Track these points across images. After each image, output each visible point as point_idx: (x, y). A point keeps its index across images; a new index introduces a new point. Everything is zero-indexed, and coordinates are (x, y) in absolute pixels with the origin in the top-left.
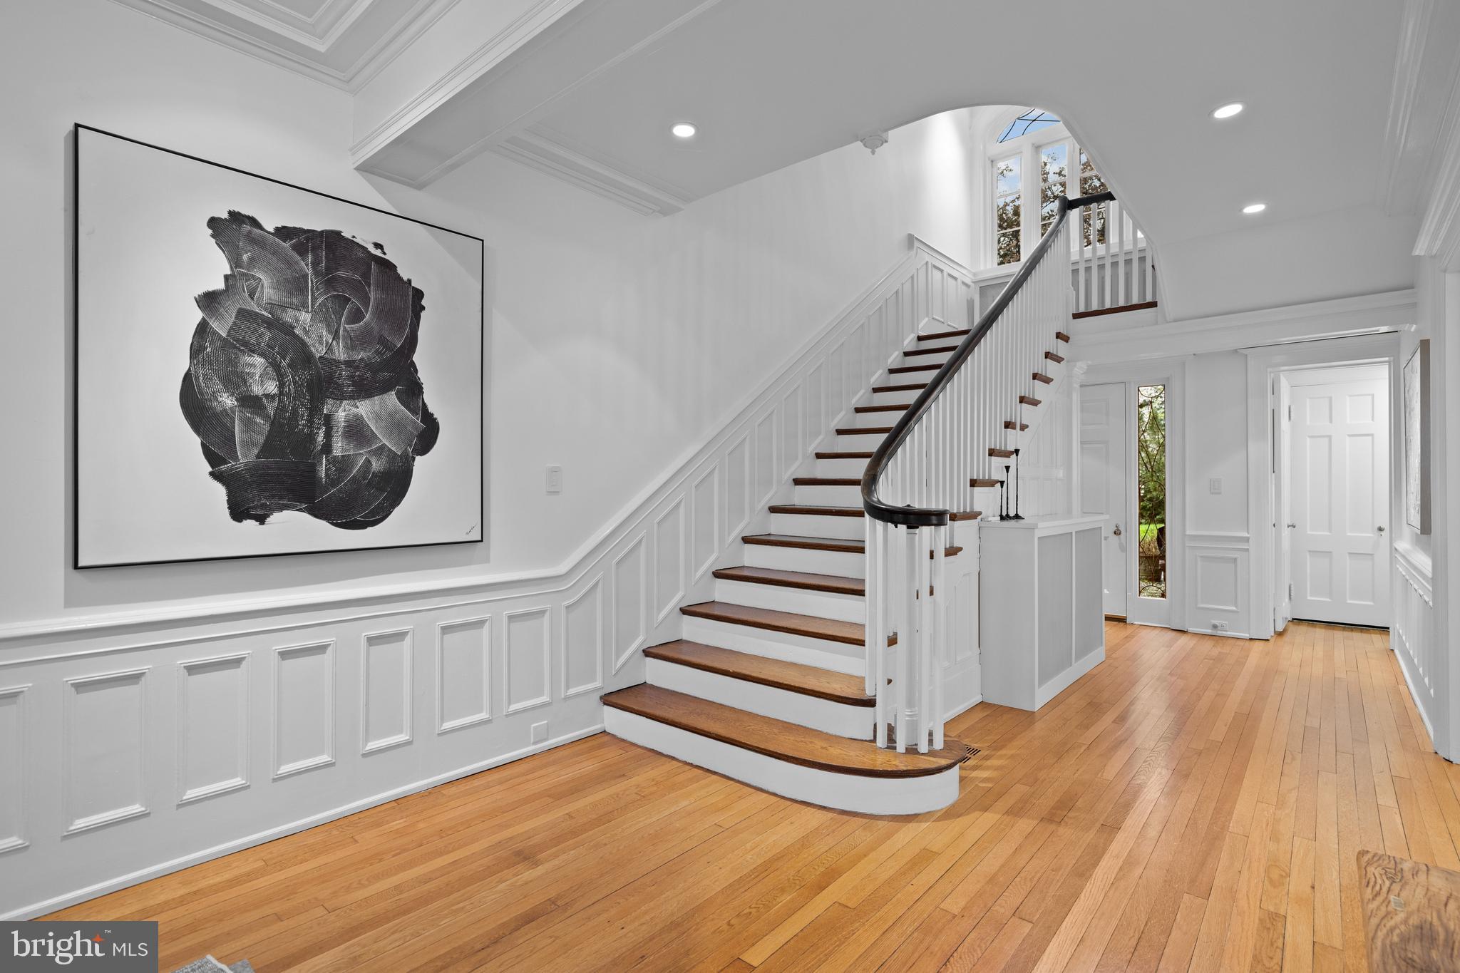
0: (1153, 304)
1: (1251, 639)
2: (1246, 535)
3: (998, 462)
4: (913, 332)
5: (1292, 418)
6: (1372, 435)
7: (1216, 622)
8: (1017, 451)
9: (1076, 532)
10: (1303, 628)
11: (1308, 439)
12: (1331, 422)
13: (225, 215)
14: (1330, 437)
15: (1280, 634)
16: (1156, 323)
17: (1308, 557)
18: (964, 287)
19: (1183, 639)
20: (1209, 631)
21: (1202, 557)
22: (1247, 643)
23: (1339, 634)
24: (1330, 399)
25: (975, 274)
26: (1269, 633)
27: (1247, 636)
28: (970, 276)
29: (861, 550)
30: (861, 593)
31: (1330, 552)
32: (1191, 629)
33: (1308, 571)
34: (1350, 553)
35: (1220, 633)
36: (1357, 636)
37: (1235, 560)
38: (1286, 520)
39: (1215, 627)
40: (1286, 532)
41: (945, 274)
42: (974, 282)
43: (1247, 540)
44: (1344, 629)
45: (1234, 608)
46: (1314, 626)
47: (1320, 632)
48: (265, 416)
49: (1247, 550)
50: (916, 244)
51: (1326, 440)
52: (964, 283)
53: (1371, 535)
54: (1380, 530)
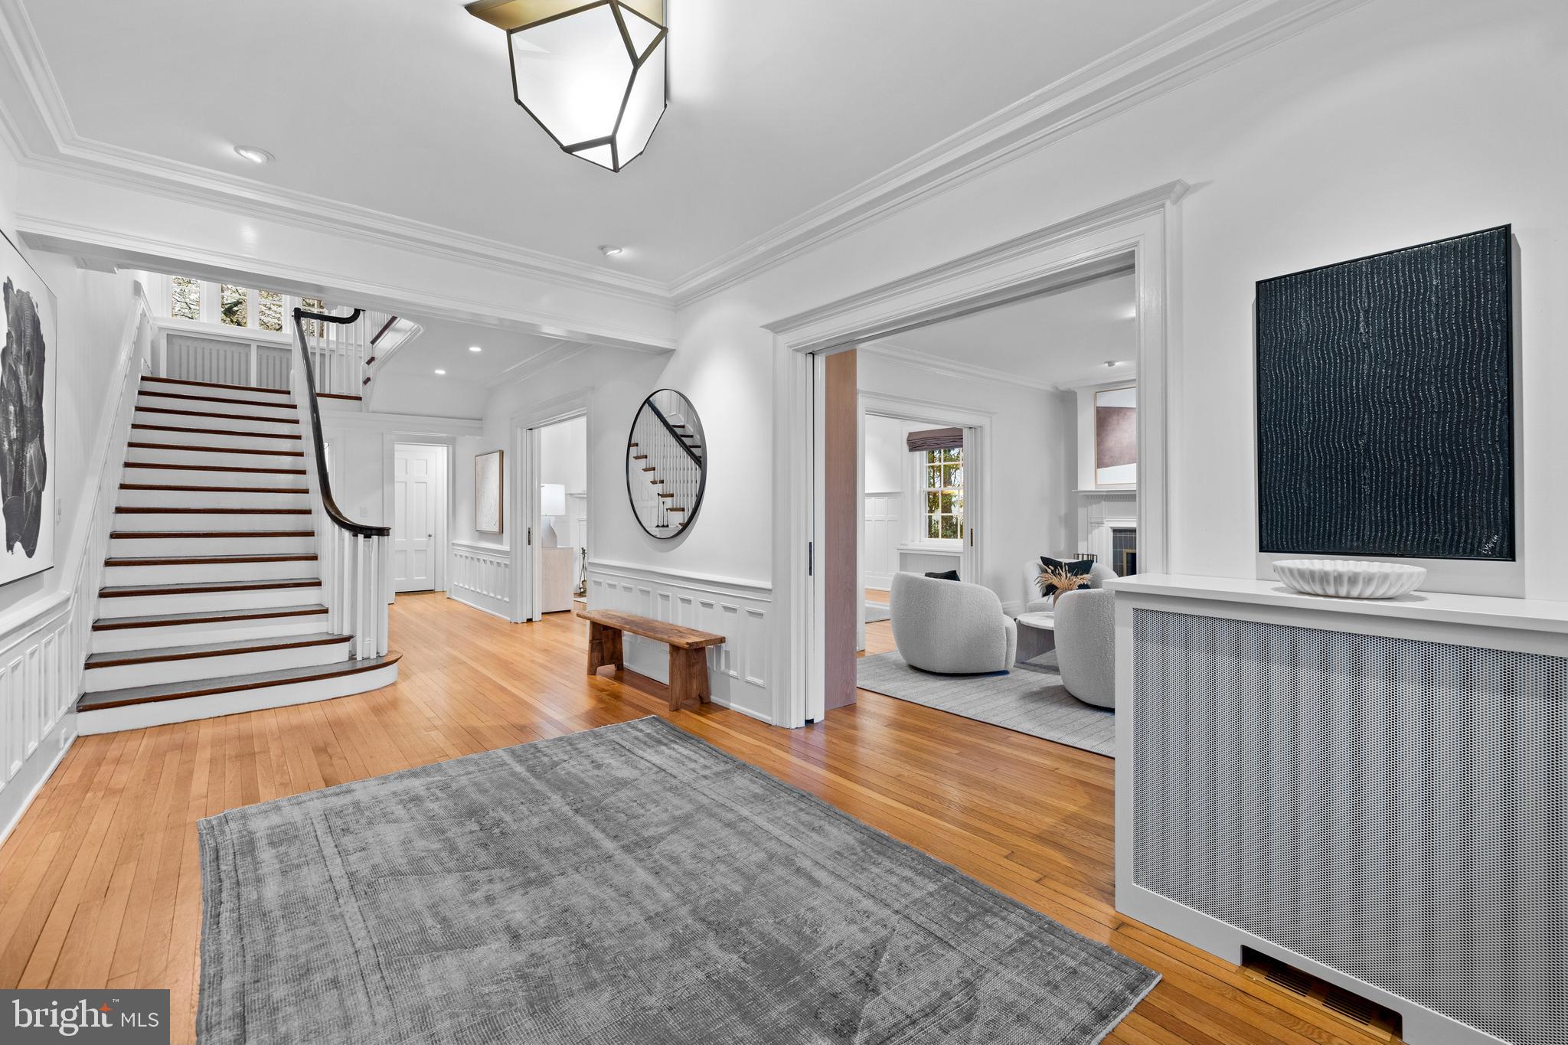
0: (359, 399)
4: (140, 373)
12: (407, 473)
13: (7, 281)
14: (406, 483)
16: (361, 411)
24: (406, 460)
30: (317, 584)
50: (141, 291)
53: (424, 539)
54: (430, 536)
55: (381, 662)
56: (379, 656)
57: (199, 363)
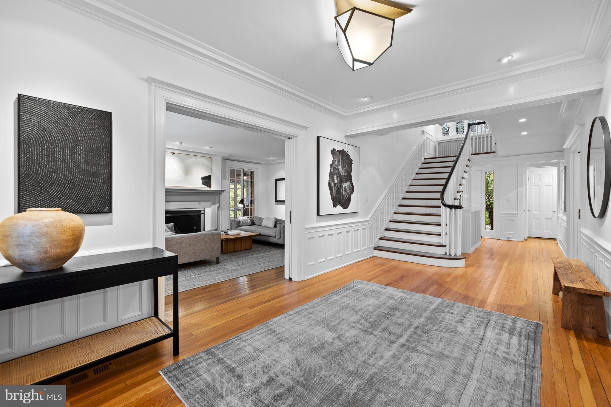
0: (494, 152)
1: (518, 241)
2: (517, 213)
3: (459, 194)
4: (423, 157)
5: (529, 180)
6: (552, 185)
7: (508, 237)
8: (462, 191)
9: (477, 211)
10: (532, 239)
11: (534, 186)
12: (540, 181)
13: (332, 149)
14: (540, 186)
15: (526, 240)
16: (495, 157)
17: (533, 220)
18: (434, 143)
19: (499, 241)
20: (506, 239)
21: (504, 219)
22: (517, 242)
23: (542, 241)
24: (540, 175)
25: (436, 139)
26: (523, 240)
27: (517, 240)
28: (435, 139)
29: (440, 216)
30: (440, 225)
31: (540, 218)
32: (501, 239)
33: (533, 224)
34: (545, 218)
35: (509, 240)
36: (547, 241)
37: (514, 220)
38: (528, 209)
39: (508, 238)
40: (528, 212)
41: (430, 140)
42: (437, 141)
43: (517, 214)
44: (544, 239)
45: (513, 233)
46: (535, 239)
47: (537, 240)
48: (336, 187)
49: (517, 217)
50: (425, 132)
51: (539, 187)
52: (434, 142)
53: (551, 213)
54: (554, 212)
55: (456, 257)
56: (455, 255)
57: (450, 149)
